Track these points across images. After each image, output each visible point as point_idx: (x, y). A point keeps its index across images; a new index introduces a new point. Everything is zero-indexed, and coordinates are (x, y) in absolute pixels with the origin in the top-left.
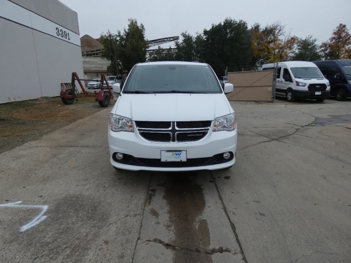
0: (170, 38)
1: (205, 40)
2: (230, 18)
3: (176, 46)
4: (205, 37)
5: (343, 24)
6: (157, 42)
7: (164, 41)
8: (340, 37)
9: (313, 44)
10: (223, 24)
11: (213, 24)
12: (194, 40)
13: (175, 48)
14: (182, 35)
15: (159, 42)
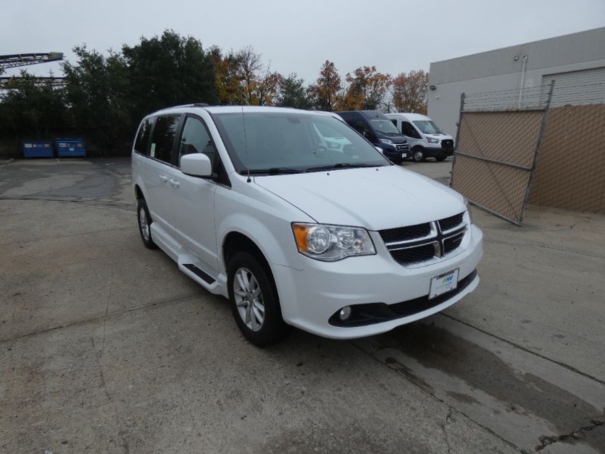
0: (42, 55)
1: (128, 65)
2: (172, 31)
3: (66, 73)
4: (126, 60)
5: (330, 61)
6: (9, 62)
7: (26, 60)
8: (329, 79)
9: (300, 86)
10: (160, 39)
11: (143, 38)
12: (105, 64)
13: (63, 77)
14: (75, 51)
15: (13, 62)
